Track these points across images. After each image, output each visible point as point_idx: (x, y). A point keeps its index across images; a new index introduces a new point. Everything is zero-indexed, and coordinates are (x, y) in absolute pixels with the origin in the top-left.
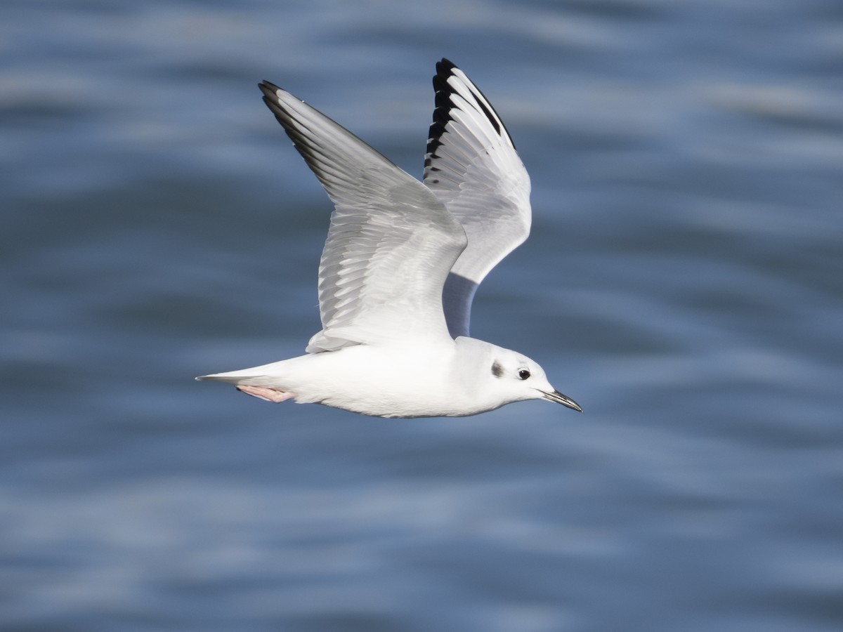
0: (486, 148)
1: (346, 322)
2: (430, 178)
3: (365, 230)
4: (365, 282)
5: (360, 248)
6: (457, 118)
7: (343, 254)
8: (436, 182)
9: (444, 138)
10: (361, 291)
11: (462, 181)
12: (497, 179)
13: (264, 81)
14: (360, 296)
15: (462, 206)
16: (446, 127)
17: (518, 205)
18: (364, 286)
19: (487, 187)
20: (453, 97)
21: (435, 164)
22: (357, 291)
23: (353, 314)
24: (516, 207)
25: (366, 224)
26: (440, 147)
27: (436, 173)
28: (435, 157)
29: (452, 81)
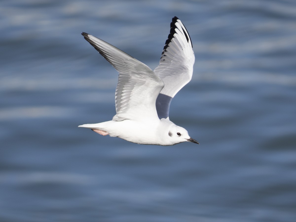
0: (182, 47)
1: (124, 112)
2: (163, 59)
3: (130, 81)
4: (130, 98)
5: (129, 87)
6: (176, 37)
7: (123, 88)
8: (164, 60)
9: (170, 44)
10: (129, 101)
11: (172, 60)
12: (183, 58)
13: (83, 32)
14: (129, 103)
15: (170, 69)
16: (171, 41)
17: (189, 68)
18: (130, 99)
19: (180, 62)
20: (176, 30)
21: (165, 54)
22: (128, 101)
23: (126, 109)
24: (188, 69)
25: (130, 79)
26: (168, 47)
27: (165, 57)
28: (166, 51)
29: (176, 24)
